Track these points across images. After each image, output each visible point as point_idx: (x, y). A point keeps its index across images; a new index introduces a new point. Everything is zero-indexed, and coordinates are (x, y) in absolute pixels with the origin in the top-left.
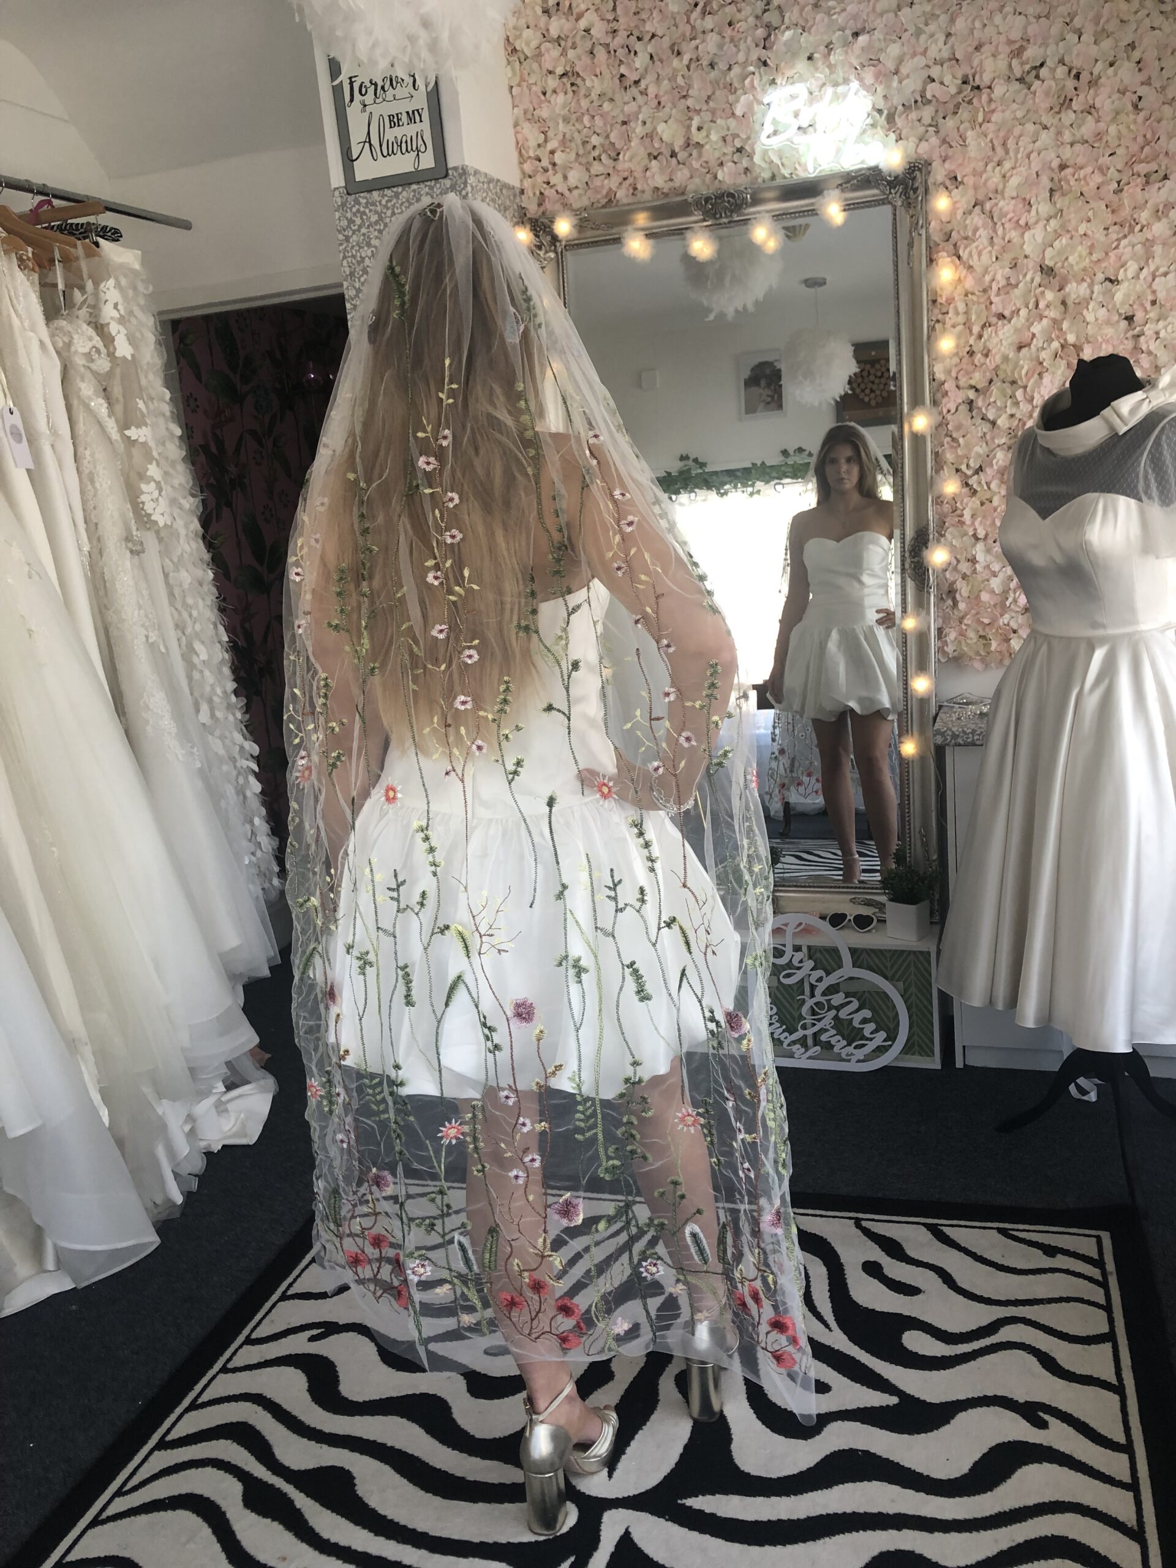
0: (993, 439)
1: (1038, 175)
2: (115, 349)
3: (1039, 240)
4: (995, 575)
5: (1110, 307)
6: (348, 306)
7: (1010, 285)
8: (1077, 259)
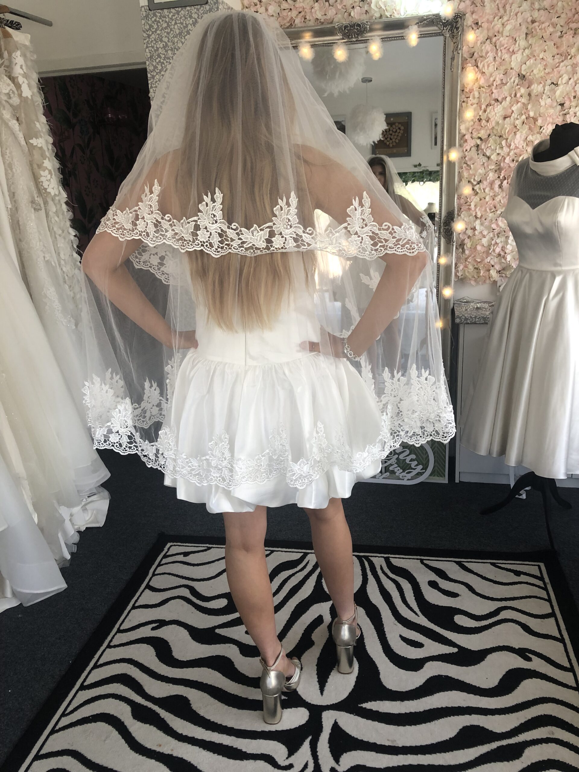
0: (488, 166)
1: (520, 25)
2: (22, 92)
3: (519, 60)
4: (484, 237)
5: (553, 98)
6: (149, 75)
7: (503, 84)
8: (538, 72)
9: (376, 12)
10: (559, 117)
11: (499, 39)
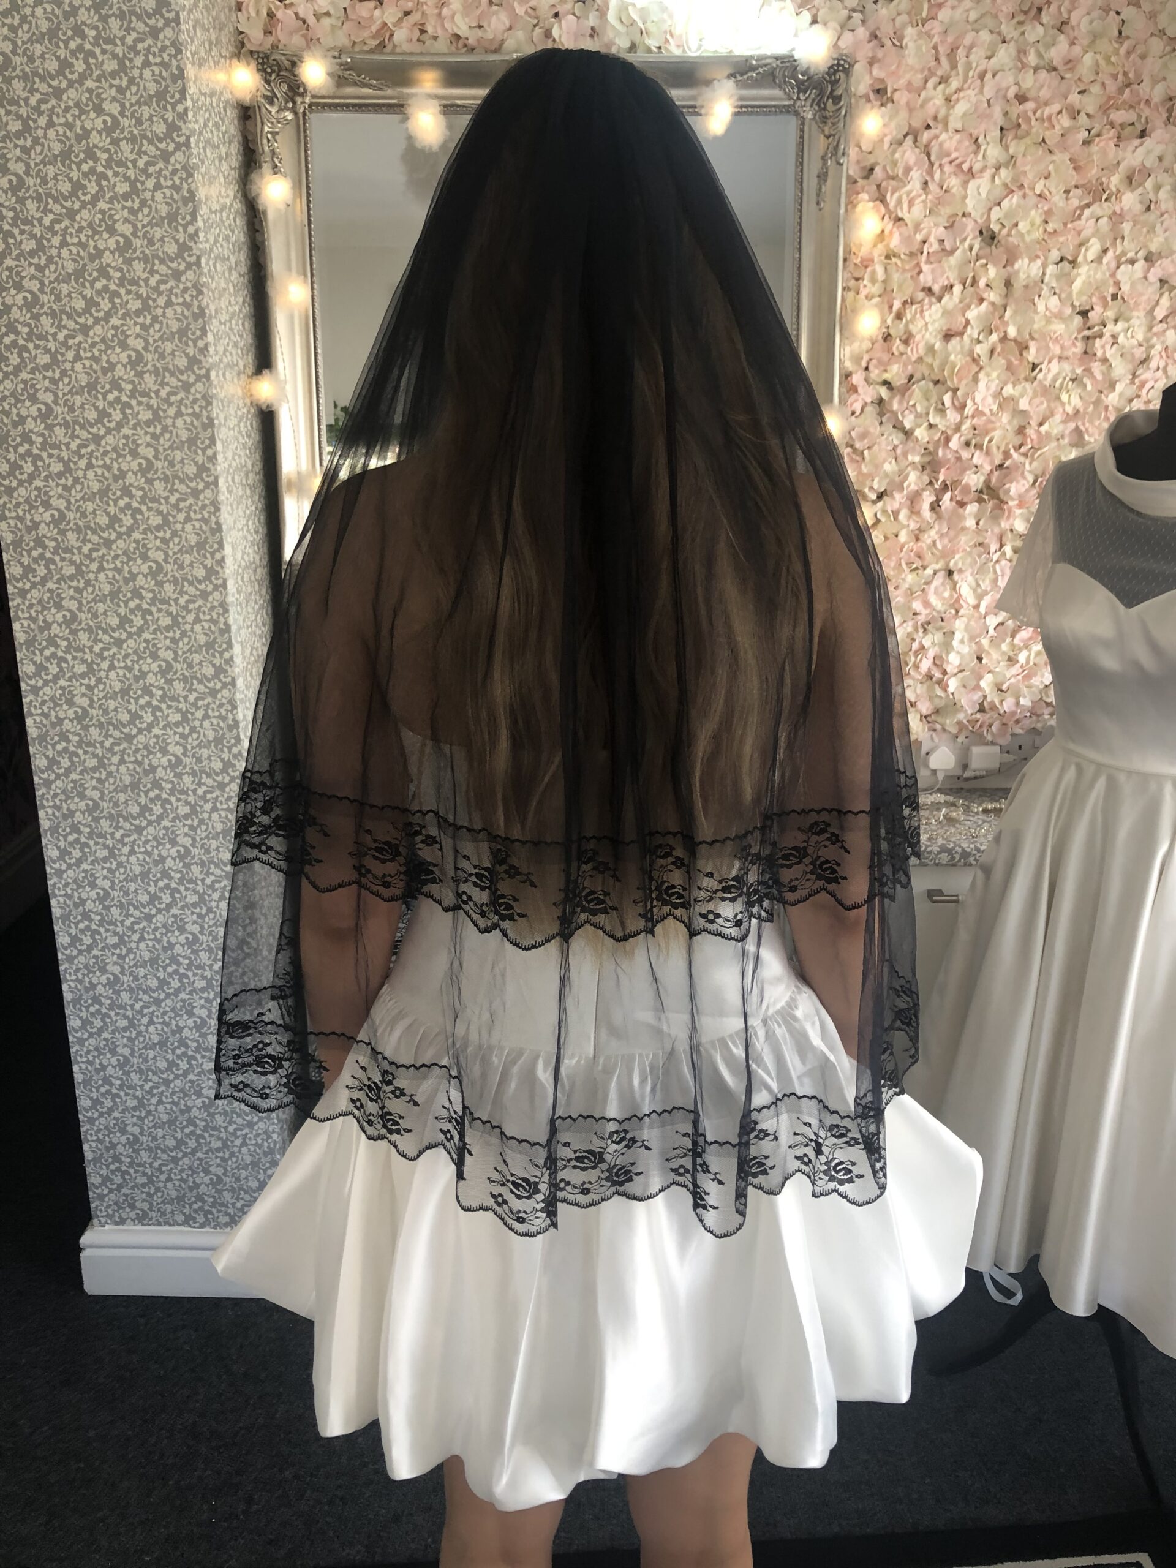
0: (905, 455)
1: (989, 105)
3: (984, 195)
5: (1063, 296)
7: (945, 251)
8: (1028, 227)
9: (618, 33)
10: (1076, 343)
11: (936, 137)
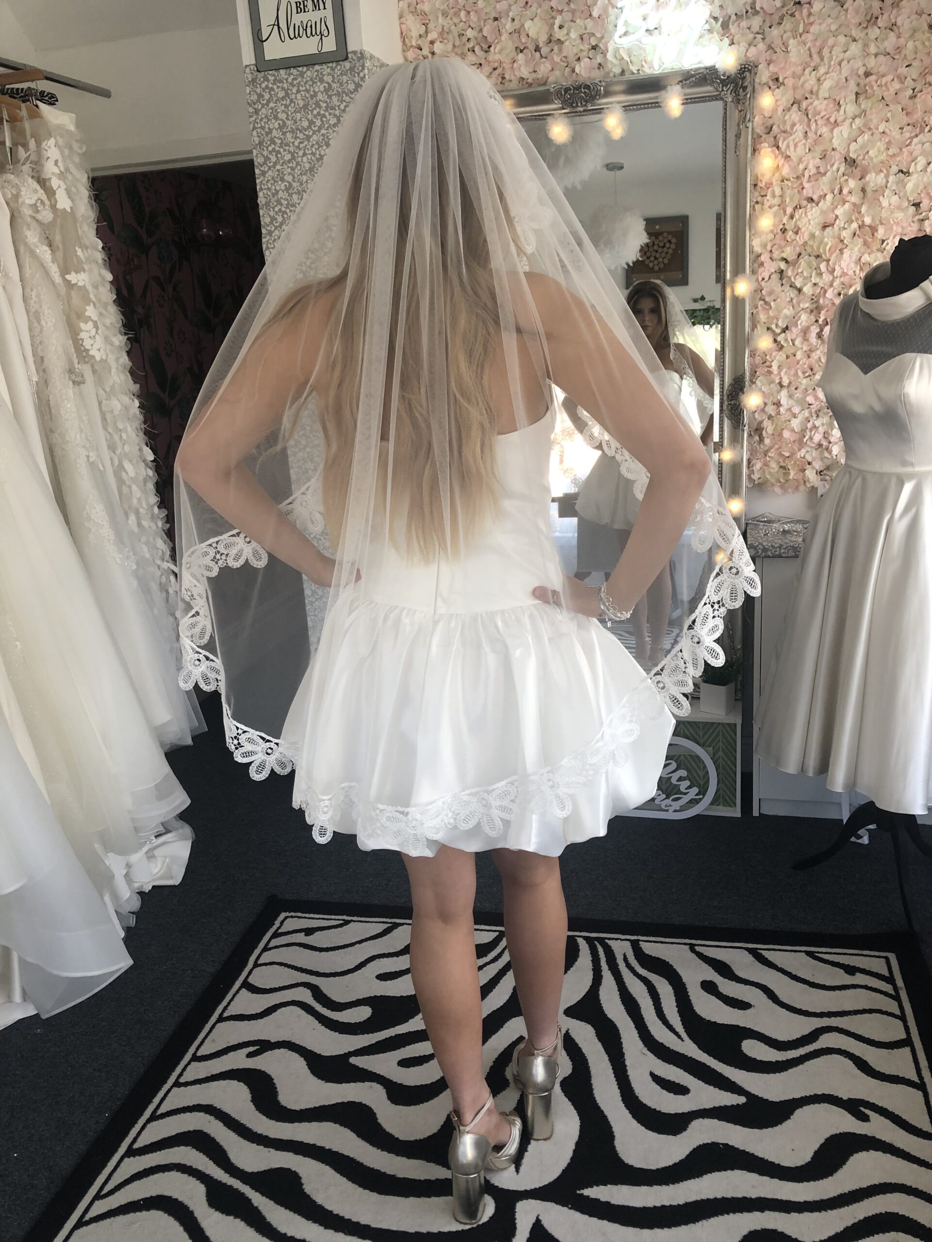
0: (798, 303)
1: (846, 80)
2: (56, 202)
3: (845, 135)
4: (795, 416)
5: (901, 194)
6: (257, 171)
7: (820, 174)
8: (877, 153)
9: (614, 65)
10: (912, 224)
11: (812, 103)
